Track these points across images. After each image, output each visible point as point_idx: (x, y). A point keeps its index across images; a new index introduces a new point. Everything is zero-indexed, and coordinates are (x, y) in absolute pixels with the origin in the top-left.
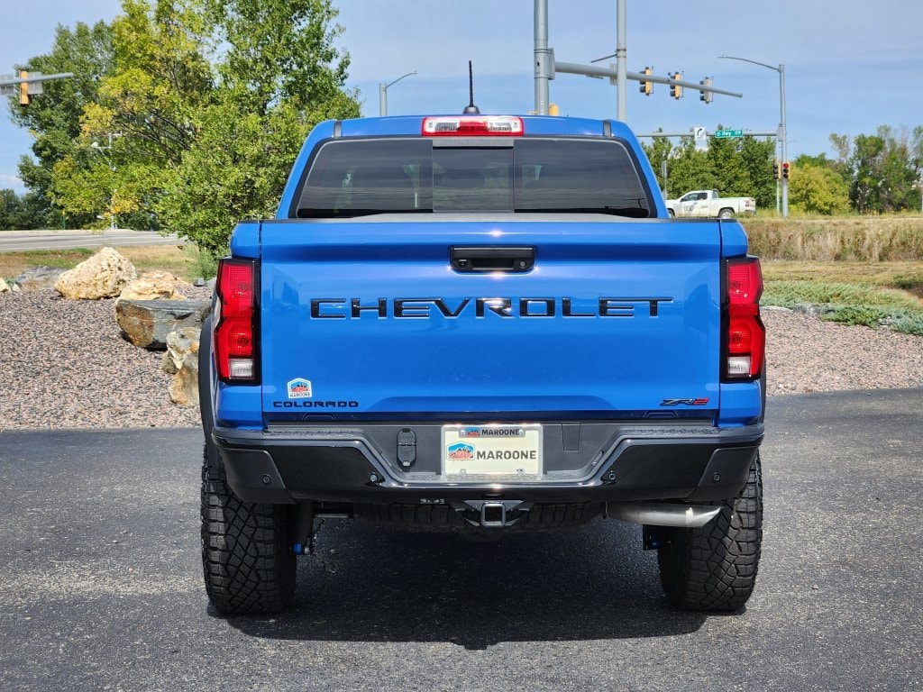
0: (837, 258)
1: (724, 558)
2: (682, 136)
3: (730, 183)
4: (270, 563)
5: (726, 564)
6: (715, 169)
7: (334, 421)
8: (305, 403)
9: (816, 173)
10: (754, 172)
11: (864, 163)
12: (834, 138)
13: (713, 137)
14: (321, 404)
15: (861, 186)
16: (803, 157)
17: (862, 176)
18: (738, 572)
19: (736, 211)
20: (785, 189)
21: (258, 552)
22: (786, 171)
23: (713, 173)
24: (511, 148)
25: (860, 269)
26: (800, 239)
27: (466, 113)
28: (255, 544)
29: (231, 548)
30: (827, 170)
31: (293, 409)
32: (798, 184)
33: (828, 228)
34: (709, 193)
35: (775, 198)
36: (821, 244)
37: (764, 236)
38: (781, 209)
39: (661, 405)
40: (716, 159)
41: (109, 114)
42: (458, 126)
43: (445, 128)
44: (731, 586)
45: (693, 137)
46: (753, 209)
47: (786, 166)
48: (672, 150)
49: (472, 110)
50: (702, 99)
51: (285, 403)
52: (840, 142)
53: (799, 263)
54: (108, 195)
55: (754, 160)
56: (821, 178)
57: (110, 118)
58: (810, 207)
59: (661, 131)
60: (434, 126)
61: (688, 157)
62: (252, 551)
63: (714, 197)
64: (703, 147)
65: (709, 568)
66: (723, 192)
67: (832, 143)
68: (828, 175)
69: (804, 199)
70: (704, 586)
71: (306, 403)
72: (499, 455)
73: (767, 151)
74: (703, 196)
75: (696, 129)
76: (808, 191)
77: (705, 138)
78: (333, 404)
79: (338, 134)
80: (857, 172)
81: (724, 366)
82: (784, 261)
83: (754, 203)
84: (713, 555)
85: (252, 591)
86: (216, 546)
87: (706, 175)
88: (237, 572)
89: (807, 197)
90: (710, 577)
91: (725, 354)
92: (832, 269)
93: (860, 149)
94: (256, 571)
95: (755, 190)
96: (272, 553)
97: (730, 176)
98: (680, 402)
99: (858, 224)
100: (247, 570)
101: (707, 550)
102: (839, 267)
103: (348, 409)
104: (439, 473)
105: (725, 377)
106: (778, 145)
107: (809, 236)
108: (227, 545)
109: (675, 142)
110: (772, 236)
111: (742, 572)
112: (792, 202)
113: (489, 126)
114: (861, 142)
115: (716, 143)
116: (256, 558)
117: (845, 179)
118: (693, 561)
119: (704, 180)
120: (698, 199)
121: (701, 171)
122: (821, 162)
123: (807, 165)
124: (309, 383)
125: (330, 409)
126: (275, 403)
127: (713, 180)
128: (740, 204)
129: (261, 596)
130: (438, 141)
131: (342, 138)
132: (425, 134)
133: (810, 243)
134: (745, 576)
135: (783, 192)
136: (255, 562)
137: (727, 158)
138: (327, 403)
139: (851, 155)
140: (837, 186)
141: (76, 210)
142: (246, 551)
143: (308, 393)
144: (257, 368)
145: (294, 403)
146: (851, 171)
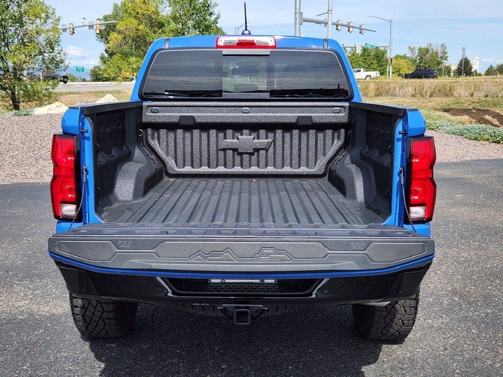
0: (413, 96)
1: (395, 316)
2: (351, 47)
3: (369, 65)
4: (111, 315)
5: (396, 320)
6: (364, 60)
9: (403, 62)
10: (379, 61)
11: (421, 58)
12: (410, 48)
13: (363, 48)
15: (419, 67)
16: (398, 55)
17: (420, 63)
18: (403, 324)
19: (372, 77)
20: (391, 68)
21: (103, 309)
22: (391, 61)
23: (363, 61)
24: (269, 55)
25: (422, 100)
26: (398, 88)
27: (243, 34)
28: (101, 305)
29: (86, 306)
30: (407, 61)
32: (395, 66)
33: (409, 83)
34: (362, 70)
35: (386, 71)
36: (406, 90)
37: (384, 87)
38: (389, 76)
40: (364, 56)
41: (120, 37)
42: (237, 42)
43: (230, 43)
44: (398, 331)
45: (355, 47)
46: (379, 76)
47: (392, 59)
48: (347, 53)
49: (246, 32)
50: (360, 32)
52: (412, 50)
53: (398, 98)
54: (120, 70)
55: (379, 57)
56: (404, 64)
57: (121, 39)
58: (399, 75)
59: (343, 45)
60: (223, 42)
61: (353, 55)
62: (99, 308)
63: (364, 71)
64: (359, 51)
65: (385, 322)
66: (367, 69)
67: (409, 50)
68: (407, 62)
69: (397, 72)
70: (381, 330)
73: (384, 53)
74: (360, 71)
75: (357, 45)
76: (399, 69)
77: (361, 48)
79: (167, 46)
80: (418, 61)
82: (392, 97)
83: (379, 74)
84: (388, 315)
85: (102, 329)
86: (77, 305)
87: (360, 62)
88: (91, 320)
89: (399, 71)
90: (386, 326)
92: (411, 100)
93: (420, 53)
94: (103, 319)
95: (379, 68)
96: (112, 309)
97: (369, 63)
99: (420, 82)
100: (97, 319)
101: (384, 311)
102: (414, 100)
105: (407, 220)
106: (388, 51)
107: (401, 87)
108: (83, 305)
109: (349, 50)
110: (387, 87)
111: (406, 324)
112: (393, 73)
113: (255, 42)
114: (420, 50)
115: (365, 50)
116: (103, 312)
117: (413, 64)
118: (375, 318)
119: (359, 64)
120: (357, 72)
121: (358, 61)
122: (405, 57)
123: (399, 59)
127: (363, 64)
128: (374, 74)
129: (108, 332)
130: (226, 51)
131: (169, 49)
132: (218, 47)
133: (402, 90)
134: (407, 326)
135: (390, 69)
136: (102, 314)
137: (368, 56)
139: (416, 54)
140: (410, 66)
141: (107, 76)
142: (95, 308)
146: (416, 61)
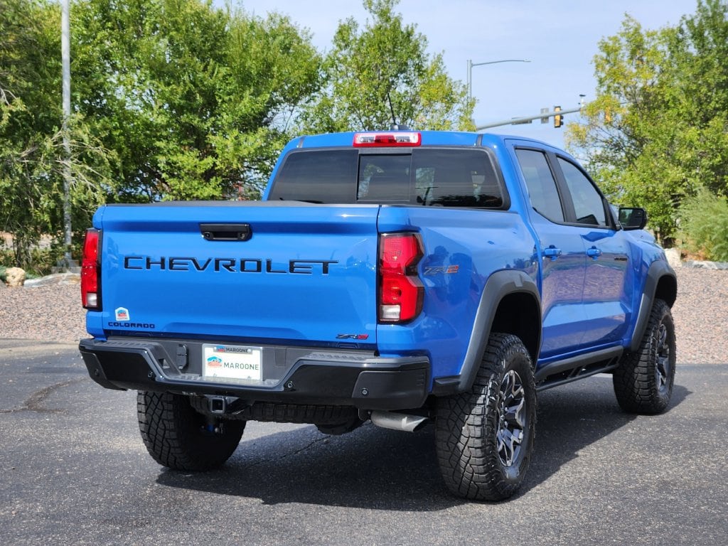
4: (174, 435)
7: (152, 337)
8: (125, 324)
14: (134, 325)
18: (473, 470)
24: (410, 154)
31: (119, 328)
39: (337, 338)
44: (472, 480)
51: (114, 324)
62: (161, 426)
70: (453, 478)
71: (127, 324)
72: (237, 366)
78: (141, 325)
81: (379, 313)
85: (169, 453)
86: (141, 420)
91: (380, 303)
96: (173, 428)
98: (349, 336)
100: (160, 438)
101: (447, 451)
103: (149, 330)
104: (201, 375)
105: (380, 320)
116: (164, 430)
124: (127, 311)
125: (140, 329)
126: (109, 323)
129: (175, 457)
134: (480, 474)
138: (138, 325)
143: (127, 318)
144: (99, 300)
145: (119, 324)
